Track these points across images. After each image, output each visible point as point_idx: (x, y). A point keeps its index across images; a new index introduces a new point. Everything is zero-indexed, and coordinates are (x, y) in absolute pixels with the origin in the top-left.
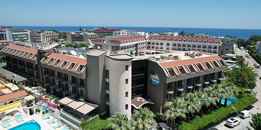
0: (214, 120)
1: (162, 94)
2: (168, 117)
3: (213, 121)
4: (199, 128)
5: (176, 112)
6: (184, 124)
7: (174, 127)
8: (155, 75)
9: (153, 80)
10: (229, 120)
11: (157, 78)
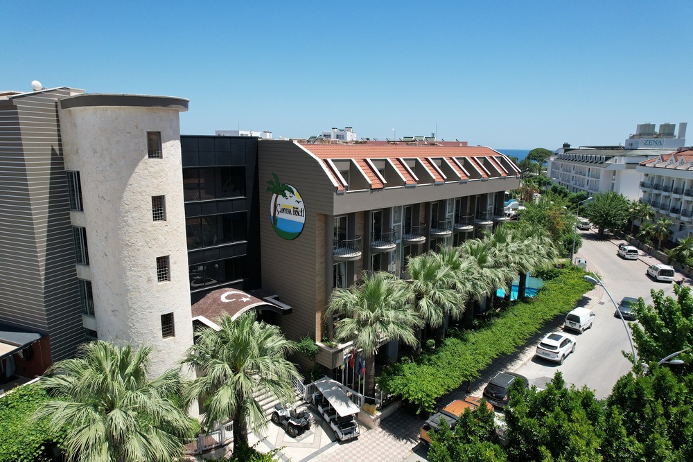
0: (507, 346)
1: (319, 266)
2: (345, 352)
3: (504, 349)
4: (465, 376)
5: (378, 326)
6: (409, 368)
7: (371, 386)
8: (287, 193)
9: (280, 216)
10: (546, 340)
11: (297, 205)
